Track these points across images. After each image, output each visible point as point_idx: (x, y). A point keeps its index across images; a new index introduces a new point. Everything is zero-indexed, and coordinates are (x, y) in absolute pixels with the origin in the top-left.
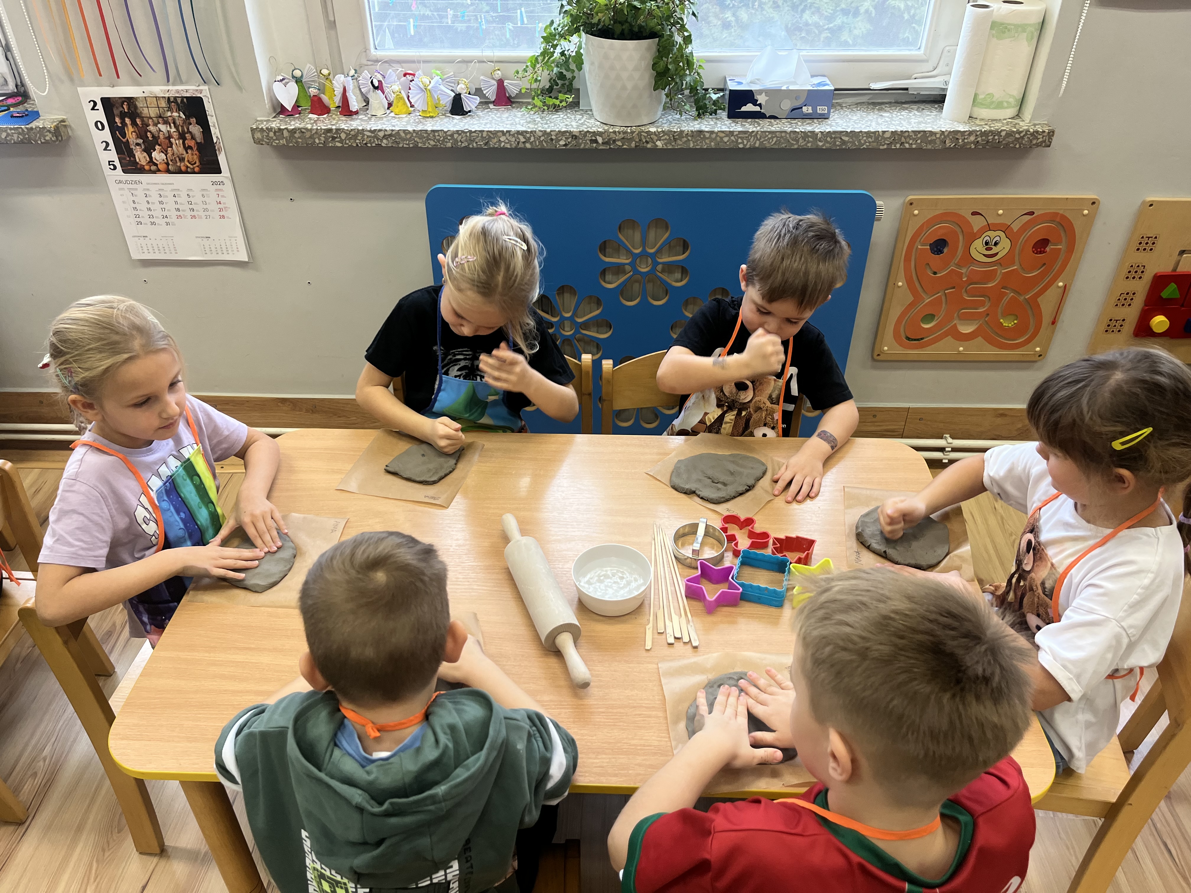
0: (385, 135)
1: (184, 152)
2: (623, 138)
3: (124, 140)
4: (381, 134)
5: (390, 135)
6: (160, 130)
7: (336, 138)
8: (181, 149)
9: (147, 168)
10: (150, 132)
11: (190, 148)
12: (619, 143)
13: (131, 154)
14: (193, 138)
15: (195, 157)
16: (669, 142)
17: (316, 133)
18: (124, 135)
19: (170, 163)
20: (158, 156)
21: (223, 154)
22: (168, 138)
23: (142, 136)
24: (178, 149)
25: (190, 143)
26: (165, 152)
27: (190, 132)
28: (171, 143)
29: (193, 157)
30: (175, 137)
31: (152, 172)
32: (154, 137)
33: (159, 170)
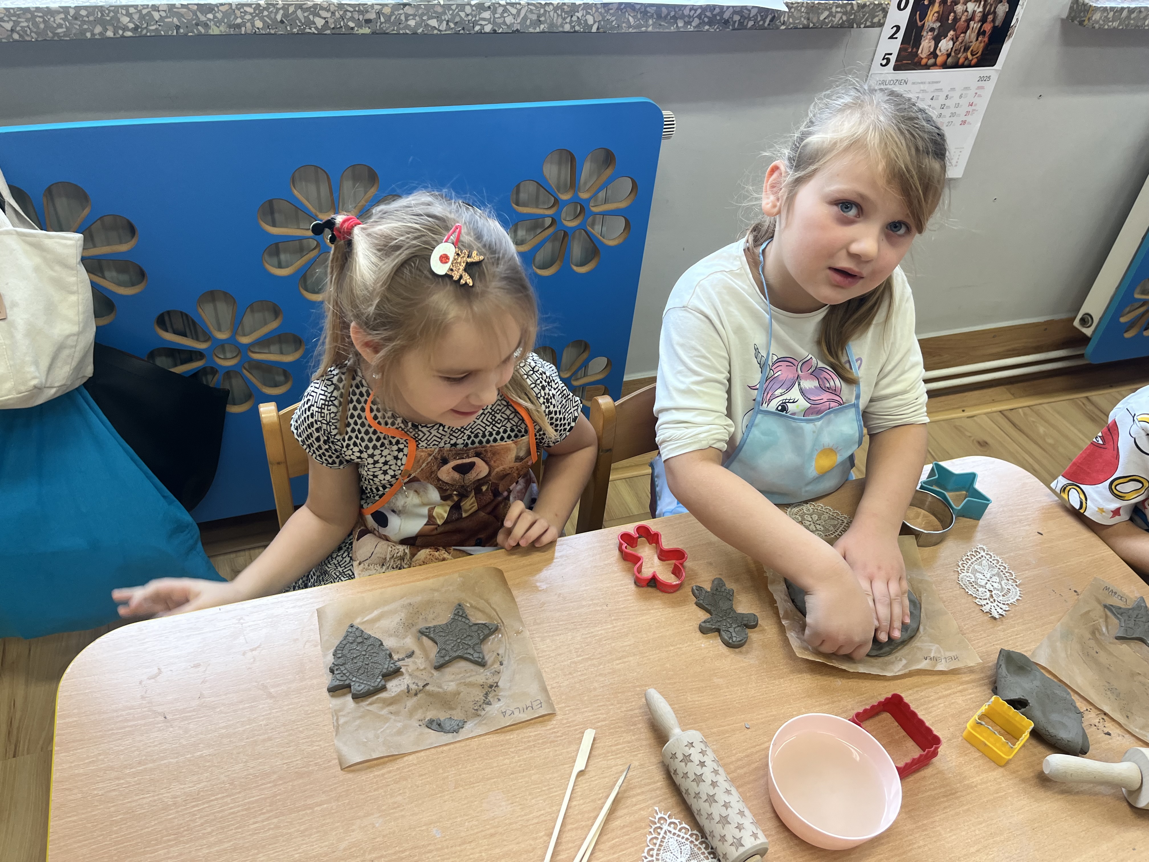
1: (975, 39)
3: (919, 24)
6: (966, 11)
8: (974, 36)
9: (924, 62)
10: (955, 12)
11: (984, 33)
13: (917, 43)
14: (994, 21)
15: (982, 45)
18: (923, 17)
19: (953, 54)
20: (945, 45)
21: (1011, 40)
22: (968, 21)
23: (942, 18)
24: (971, 35)
25: (988, 27)
26: (954, 40)
27: (995, 12)
28: (968, 27)
29: (978, 46)
30: (977, 19)
31: (927, 67)
32: (956, 20)
33: (935, 65)
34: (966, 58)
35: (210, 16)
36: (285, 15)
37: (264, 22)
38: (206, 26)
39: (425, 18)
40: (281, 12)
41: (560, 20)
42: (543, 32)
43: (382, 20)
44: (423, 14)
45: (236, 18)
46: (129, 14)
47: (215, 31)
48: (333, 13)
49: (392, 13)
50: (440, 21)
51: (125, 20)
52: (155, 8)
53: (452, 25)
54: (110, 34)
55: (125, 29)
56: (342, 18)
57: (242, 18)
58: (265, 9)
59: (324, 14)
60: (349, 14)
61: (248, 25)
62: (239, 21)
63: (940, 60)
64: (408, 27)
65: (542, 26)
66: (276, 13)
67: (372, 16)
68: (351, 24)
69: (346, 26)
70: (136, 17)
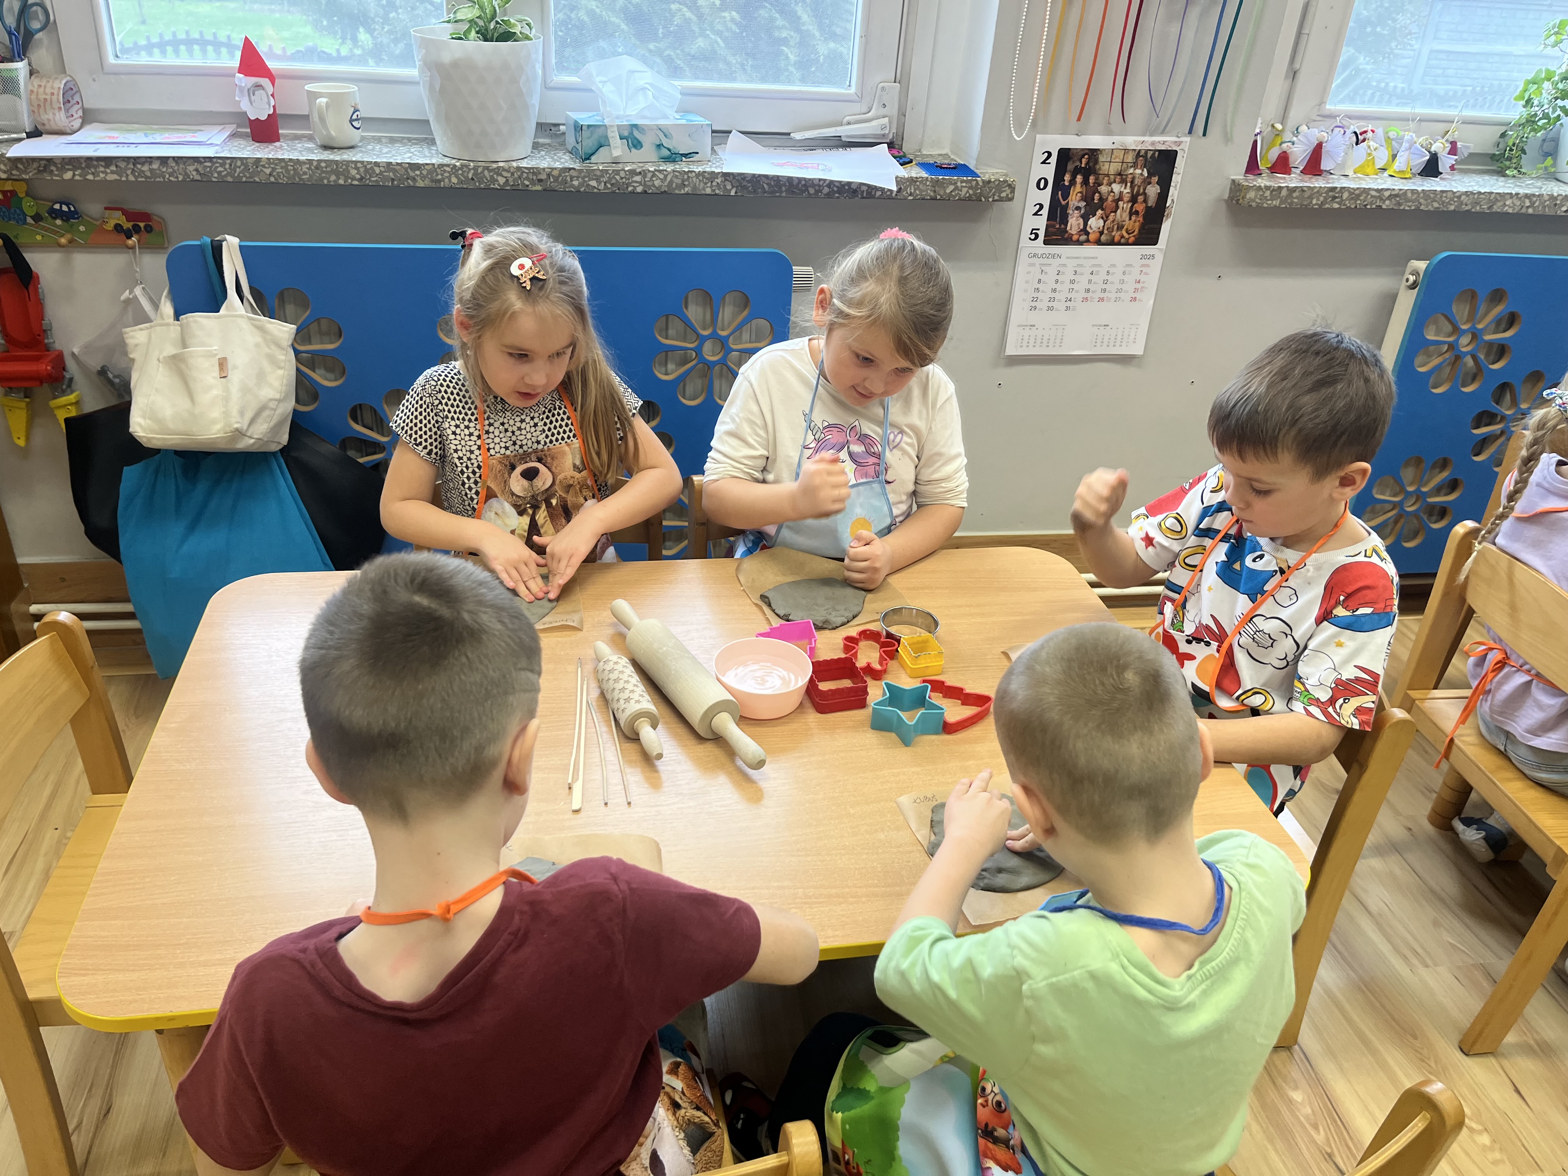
0: (1390, 195)
1: (1128, 218)
3: (1063, 203)
4: (1387, 194)
5: (1397, 196)
7: (1336, 197)
8: (1126, 216)
9: (1075, 238)
11: (1137, 213)
13: (1064, 220)
14: (1145, 201)
17: (1318, 192)
18: (1066, 196)
19: (1106, 232)
20: (1095, 223)
21: (1170, 220)
22: (1117, 201)
23: (1087, 198)
24: (1122, 214)
25: (1140, 207)
26: (1105, 218)
28: (1117, 207)
29: (1134, 224)
30: (1126, 199)
31: (1079, 243)
32: (1101, 199)
33: (1088, 241)
34: (1122, 237)
35: (418, 172)
36: (475, 174)
37: (458, 178)
38: (414, 179)
39: (586, 179)
40: (472, 171)
41: (702, 185)
42: (687, 194)
43: (552, 180)
44: (585, 177)
45: (437, 175)
46: (357, 168)
47: (420, 184)
48: (513, 174)
49: (560, 175)
50: (599, 182)
51: (354, 172)
52: (377, 164)
53: (609, 186)
54: (341, 182)
55: (353, 179)
56: (520, 178)
57: (442, 175)
58: (459, 169)
59: (505, 174)
60: (525, 175)
61: (446, 180)
62: (440, 177)
63: (1092, 237)
64: (573, 186)
65: (686, 189)
66: (468, 173)
67: (543, 176)
68: (527, 183)
69: (523, 184)
70: (362, 170)
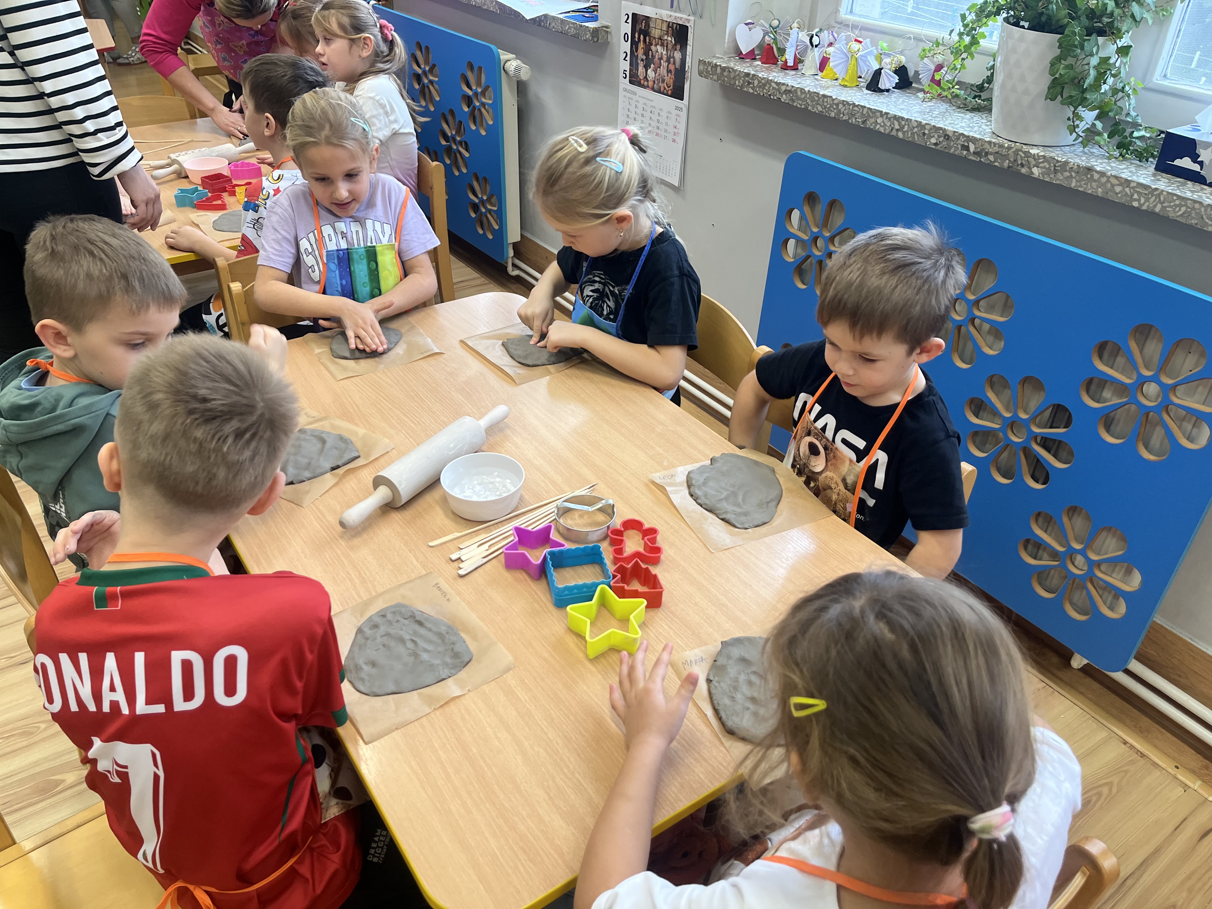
1: (666, 75)
2: (997, 153)
3: (636, 54)
6: (657, 51)
8: (665, 72)
9: (642, 82)
10: (651, 50)
11: (671, 72)
12: (991, 158)
13: (637, 67)
16: (1047, 172)
18: (637, 50)
19: (656, 82)
20: (650, 73)
21: (688, 83)
22: (660, 59)
23: (646, 53)
24: (664, 70)
25: (672, 67)
26: (655, 71)
27: (674, 57)
28: (661, 64)
29: (670, 81)
30: (665, 59)
31: (646, 87)
34: (665, 88)
63: (652, 84)
